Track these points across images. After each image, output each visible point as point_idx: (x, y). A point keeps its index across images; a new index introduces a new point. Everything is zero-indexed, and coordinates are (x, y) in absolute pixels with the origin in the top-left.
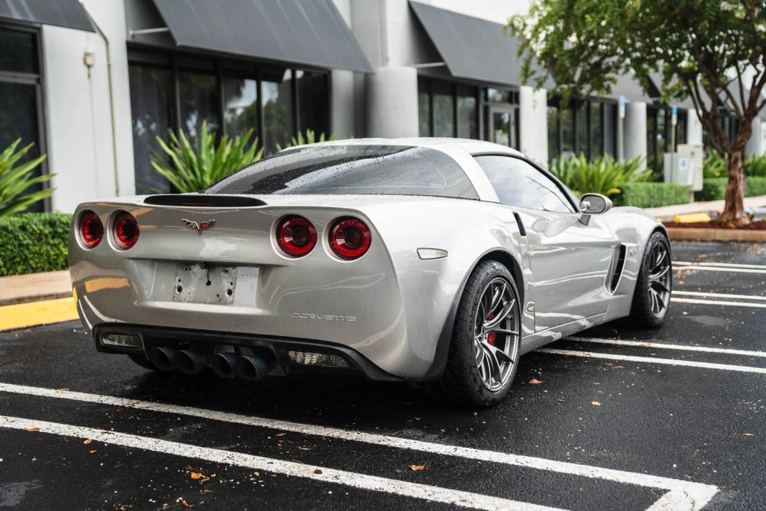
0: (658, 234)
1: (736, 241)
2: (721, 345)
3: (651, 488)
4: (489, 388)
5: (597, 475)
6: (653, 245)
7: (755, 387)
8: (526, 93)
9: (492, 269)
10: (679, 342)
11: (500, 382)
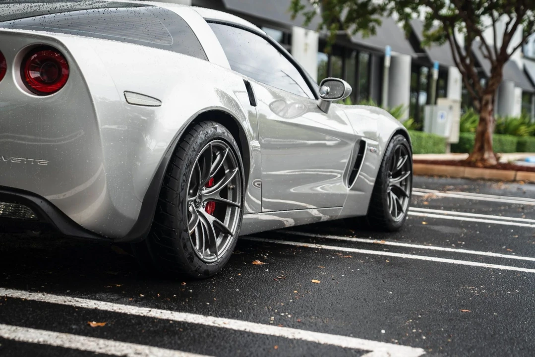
0: (400, 137)
1: (483, 179)
2: (453, 246)
3: (352, 349)
4: (202, 257)
5: (298, 336)
6: (394, 146)
7: (480, 276)
8: (298, 33)
9: (213, 129)
10: (413, 242)
11: (216, 254)
